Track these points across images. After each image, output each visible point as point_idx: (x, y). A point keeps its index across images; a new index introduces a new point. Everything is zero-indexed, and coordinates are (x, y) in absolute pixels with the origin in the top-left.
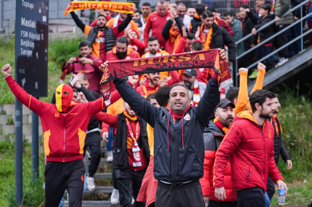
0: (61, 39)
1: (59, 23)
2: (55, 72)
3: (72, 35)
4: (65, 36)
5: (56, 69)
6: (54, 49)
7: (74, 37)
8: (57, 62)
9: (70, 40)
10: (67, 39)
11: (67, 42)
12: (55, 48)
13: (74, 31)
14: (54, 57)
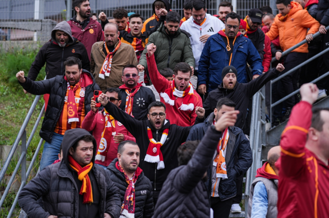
0: (16, 49)
1: (13, 27)
2: (6, 97)
3: (32, 44)
4: (22, 46)
5: (7, 94)
6: (5, 65)
7: (34, 47)
8: (10, 83)
9: (29, 53)
10: (24, 50)
11: (24, 54)
12: (8, 63)
13: (35, 39)
14: (6, 77)
